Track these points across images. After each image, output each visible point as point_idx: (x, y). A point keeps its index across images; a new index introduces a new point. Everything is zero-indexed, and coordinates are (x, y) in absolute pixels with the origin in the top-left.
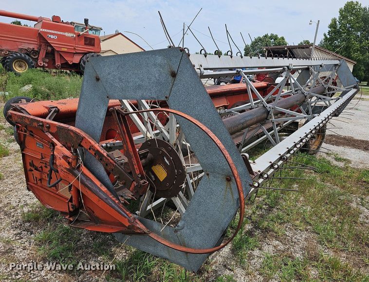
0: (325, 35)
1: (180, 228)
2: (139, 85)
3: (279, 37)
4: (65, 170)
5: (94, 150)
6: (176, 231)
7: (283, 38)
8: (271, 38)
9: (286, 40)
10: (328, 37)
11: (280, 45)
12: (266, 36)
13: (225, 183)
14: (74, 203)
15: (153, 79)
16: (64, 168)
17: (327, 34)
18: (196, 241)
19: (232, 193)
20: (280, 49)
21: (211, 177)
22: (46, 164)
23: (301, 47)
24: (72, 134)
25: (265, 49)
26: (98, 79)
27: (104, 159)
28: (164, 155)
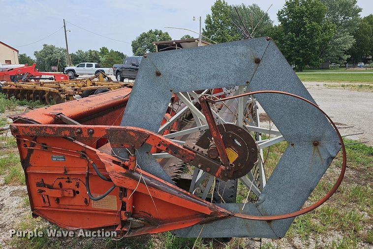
0: (203, 30)
1: (261, 202)
2: (214, 75)
3: (163, 32)
4: (120, 176)
5: (165, 145)
6: (257, 206)
7: (167, 34)
8: (156, 33)
9: (170, 35)
10: (206, 31)
11: (164, 39)
12: (151, 31)
13: (312, 148)
14: (128, 210)
15: (232, 67)
16: (118, 173)
17: (205, 28)
18: (279, 209)
19: (320, 155)
20: (169, 43)
21: (296, 146)
22: (68, 178)
23: (183, 41)
24: (132, 134)
25: (154, 44)
26: (158, 74)
27: (181, 151)
28: (234, 137)
